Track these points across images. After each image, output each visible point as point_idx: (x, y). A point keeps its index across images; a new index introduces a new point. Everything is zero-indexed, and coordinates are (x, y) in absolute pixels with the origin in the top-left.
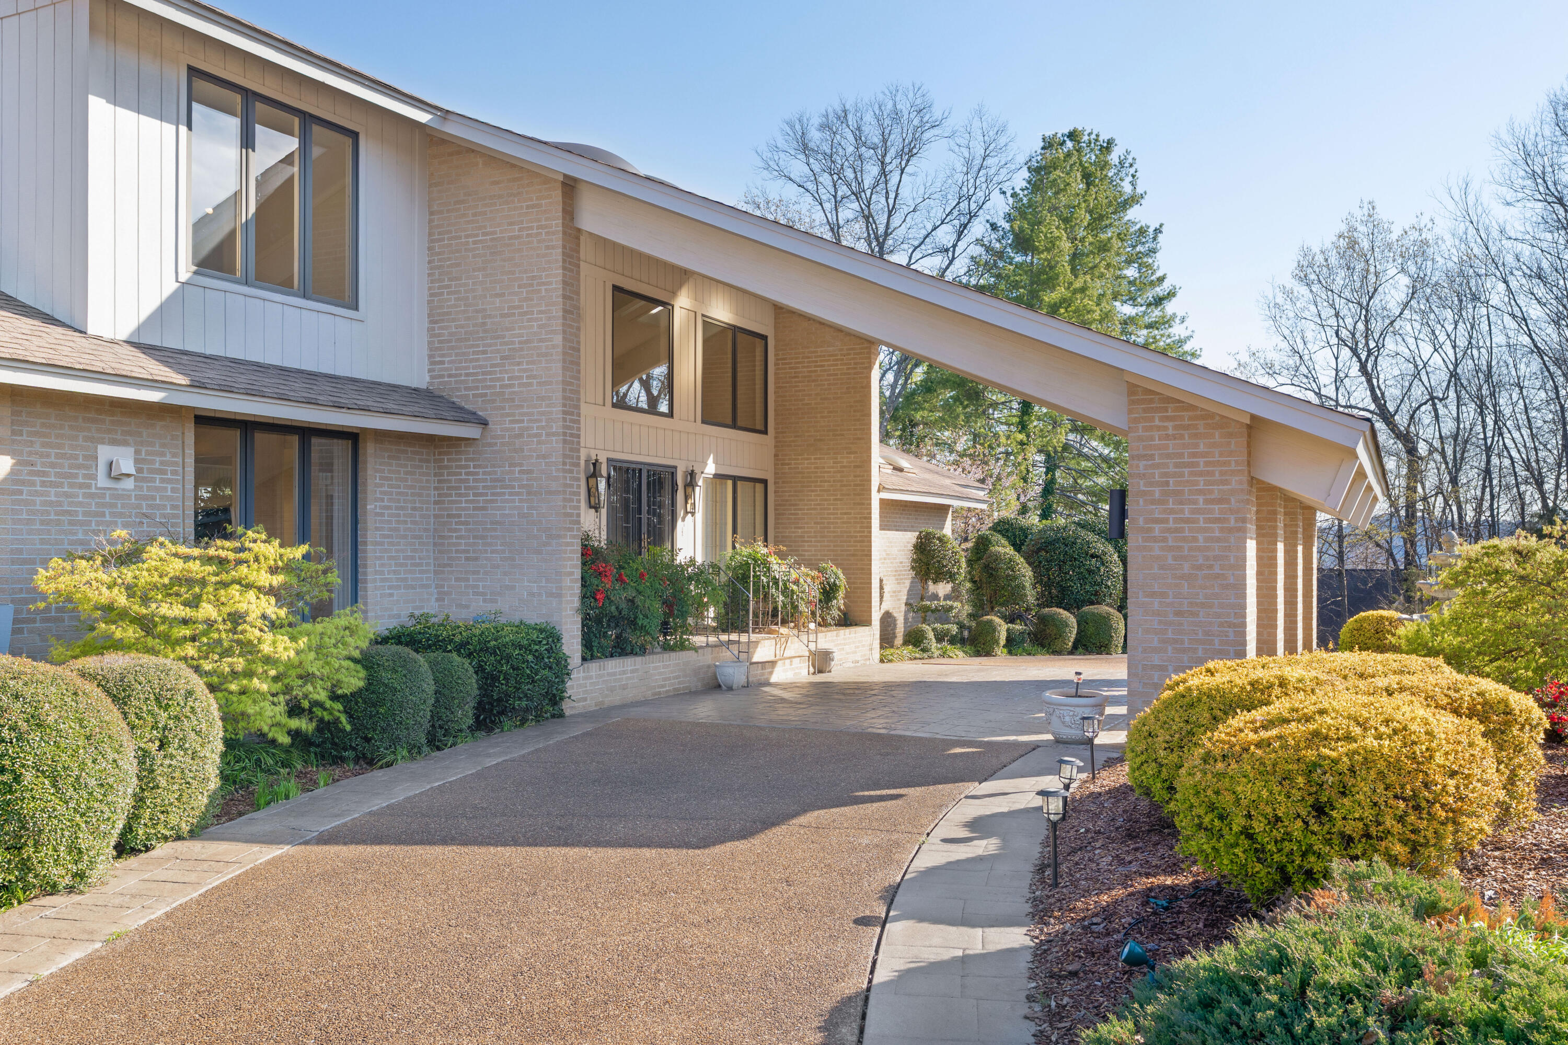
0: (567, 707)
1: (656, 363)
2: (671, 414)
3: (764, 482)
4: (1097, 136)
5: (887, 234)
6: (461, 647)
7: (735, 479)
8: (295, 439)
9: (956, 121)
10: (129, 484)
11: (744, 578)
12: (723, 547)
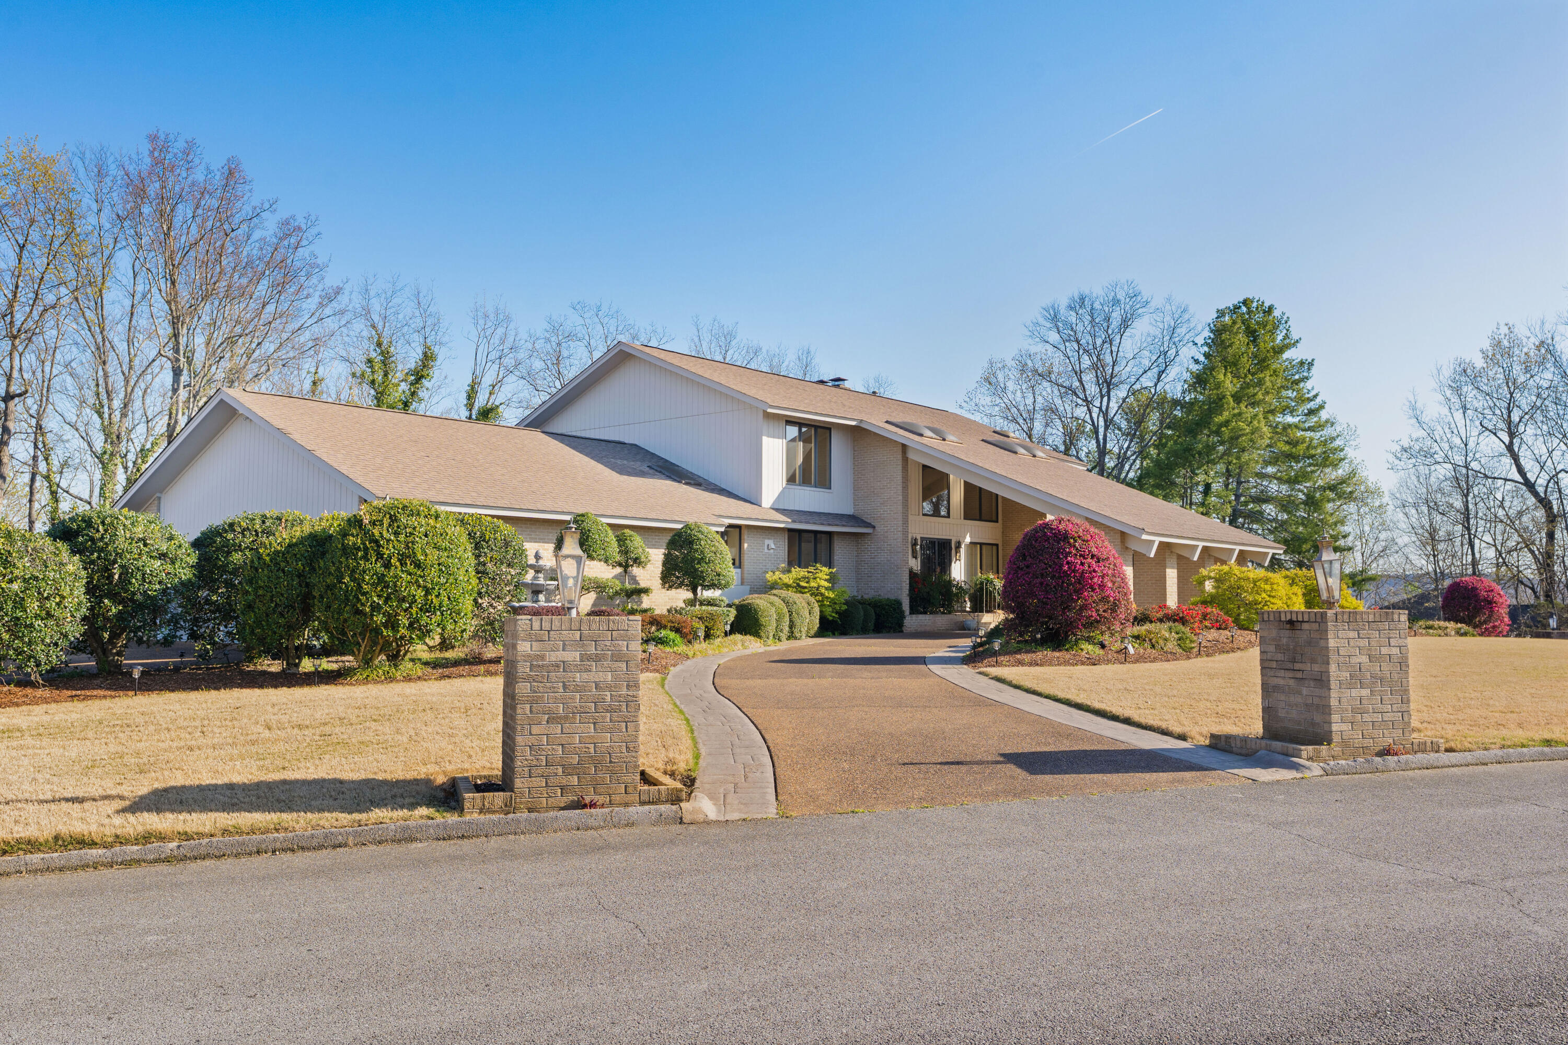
0: (904, 629)
1: (942, 489)
2: (948, 516)
3: (997, 545)
4: (1263, 303)
5: (1112, 377)
6: (869, 604)
7: (981, 544)
8: (812, 535)
9: (1156, 303)
10: (772, 551)
11: (982, 589)
12: (976, 574)
